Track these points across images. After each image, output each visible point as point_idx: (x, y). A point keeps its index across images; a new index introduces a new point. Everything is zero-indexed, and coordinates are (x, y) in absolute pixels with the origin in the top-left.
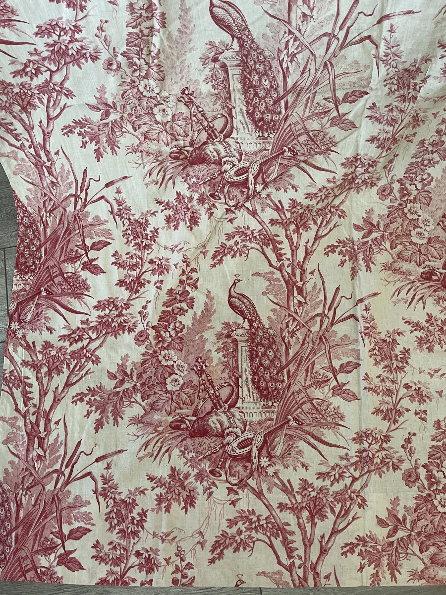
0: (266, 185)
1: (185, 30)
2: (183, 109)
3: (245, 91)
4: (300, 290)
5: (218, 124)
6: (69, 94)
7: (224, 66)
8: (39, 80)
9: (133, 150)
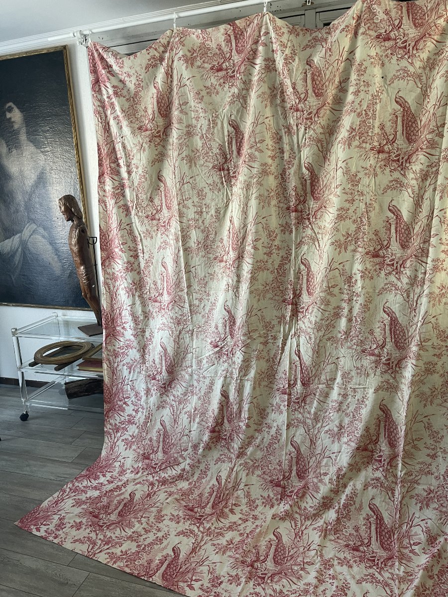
0: (160, 470)
1: (155, 424)
2: (149, 443)
3: (163, 442)
4: (150, 497)
5: (155, 449)
6: (127, 431)
7: (160, 434)
8: (123, 426)
9: (134, 450)
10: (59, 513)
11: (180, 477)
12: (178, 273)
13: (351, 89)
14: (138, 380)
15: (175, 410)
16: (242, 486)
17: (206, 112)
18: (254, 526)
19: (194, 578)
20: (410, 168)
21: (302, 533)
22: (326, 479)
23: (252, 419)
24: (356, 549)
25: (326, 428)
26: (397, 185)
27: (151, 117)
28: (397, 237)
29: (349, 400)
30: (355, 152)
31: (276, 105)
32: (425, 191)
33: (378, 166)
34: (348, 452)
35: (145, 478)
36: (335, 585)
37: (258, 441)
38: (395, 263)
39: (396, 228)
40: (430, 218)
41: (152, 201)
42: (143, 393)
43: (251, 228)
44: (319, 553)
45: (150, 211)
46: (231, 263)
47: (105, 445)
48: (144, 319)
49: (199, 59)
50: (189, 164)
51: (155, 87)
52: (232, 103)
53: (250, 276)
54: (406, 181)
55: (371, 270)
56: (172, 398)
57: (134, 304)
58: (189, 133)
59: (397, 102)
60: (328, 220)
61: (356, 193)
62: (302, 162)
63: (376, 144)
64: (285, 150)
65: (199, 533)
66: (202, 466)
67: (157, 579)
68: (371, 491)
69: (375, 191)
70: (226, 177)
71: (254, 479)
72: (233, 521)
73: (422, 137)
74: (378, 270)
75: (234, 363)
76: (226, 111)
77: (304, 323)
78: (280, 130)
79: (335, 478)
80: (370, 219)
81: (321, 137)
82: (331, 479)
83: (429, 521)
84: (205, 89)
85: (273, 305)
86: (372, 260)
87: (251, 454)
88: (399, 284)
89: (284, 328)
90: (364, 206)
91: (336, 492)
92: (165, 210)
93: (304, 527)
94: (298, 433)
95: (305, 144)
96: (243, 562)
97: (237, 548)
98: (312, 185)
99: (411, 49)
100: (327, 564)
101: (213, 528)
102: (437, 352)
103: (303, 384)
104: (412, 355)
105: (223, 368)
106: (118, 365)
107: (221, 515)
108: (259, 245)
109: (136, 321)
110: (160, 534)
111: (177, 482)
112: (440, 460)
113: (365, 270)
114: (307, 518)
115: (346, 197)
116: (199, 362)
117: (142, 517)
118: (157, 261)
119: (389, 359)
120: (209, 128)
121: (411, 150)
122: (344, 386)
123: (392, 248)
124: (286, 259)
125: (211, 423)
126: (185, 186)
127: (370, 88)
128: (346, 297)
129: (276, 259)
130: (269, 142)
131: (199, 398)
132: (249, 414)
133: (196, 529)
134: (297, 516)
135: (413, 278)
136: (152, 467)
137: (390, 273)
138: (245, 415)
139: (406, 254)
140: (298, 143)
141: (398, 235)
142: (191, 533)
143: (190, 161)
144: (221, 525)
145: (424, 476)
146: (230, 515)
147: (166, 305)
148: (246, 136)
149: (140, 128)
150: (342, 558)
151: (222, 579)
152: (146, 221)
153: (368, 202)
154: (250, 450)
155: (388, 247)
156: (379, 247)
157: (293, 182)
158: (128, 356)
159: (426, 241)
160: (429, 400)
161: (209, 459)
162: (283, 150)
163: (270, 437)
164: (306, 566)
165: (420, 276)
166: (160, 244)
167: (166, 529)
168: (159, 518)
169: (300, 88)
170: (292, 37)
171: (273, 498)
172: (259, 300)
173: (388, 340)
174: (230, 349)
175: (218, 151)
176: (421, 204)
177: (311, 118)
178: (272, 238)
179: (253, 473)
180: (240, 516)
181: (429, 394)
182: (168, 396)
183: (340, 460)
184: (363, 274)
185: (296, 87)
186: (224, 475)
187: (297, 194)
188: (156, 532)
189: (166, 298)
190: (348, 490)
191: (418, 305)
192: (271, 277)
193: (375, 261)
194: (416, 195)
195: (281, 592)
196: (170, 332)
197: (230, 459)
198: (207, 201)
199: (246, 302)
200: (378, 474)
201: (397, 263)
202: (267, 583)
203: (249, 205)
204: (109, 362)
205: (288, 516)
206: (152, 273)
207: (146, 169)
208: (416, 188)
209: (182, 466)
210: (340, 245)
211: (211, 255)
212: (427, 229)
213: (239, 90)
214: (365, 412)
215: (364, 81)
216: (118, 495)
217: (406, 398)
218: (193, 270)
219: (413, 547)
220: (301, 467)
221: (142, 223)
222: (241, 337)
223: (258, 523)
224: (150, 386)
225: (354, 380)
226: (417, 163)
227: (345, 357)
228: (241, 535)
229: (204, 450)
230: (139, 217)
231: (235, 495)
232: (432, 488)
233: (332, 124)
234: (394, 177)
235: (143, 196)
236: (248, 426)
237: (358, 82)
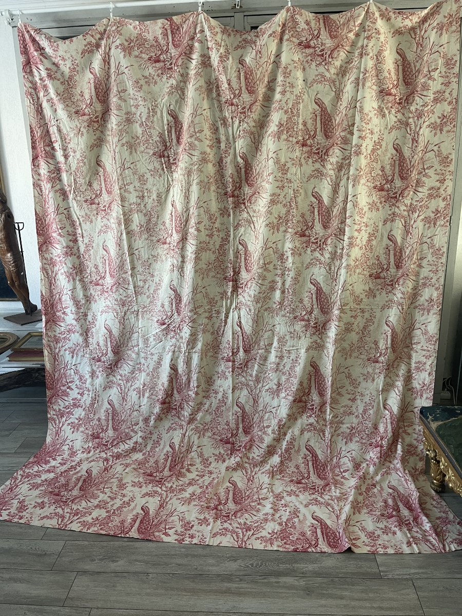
0: (112, 446)
1: (102, 404)
2: (97, 423)
4: (108, 471)
5: (105, 428)
6: (73, 415)
7: (109, 413)
8: (68, 410)
9: (82, 432)
10: (17, 497)
11: (134, 450)
12: (121, 256)
13: (278, 89)
14: (82, 364)
15: (123, 388)
16: (194, 448)
17: (145, 100)
18: (211, 479)
19: (167, 527)
20: (328, 160)
21: (253, 478)
22: (269, 431)
23: (201, 387)
24: (299, 482)
25: (267, 387)
26: (319, 174)
27: (88, 102)
28: (319, 218)
29: (285, 361)
30: (283, 145)
31: (212, 99)
32: (340, 180)
33: (302, 157)
34: (286, 405)
35: (98, 456)
36: (288, 511)
37: (206, 406)
39: (319, 211)
40: (345, 203)
41: (90, 186)
42: (87, 376)
43: (193, 211)
44: (270, 490)
45: (89, 195)
46: (176, 245)
47: (49, 432)
48: (86, 303)
49: (136, 48)
50: (129, 150)
51: (91, 72)
52: (170, 93)
53: (194, 256)
54: (325, 171)
55: (299, 248)
56: (119, 377)
57: (75, 288)
58: (129, 120)
59: (316, 103)
60: (262, 204)
61: (286, 181)
62: (237, 152)
63: (300, 138)
64: (221, 140)
65: (163, 492)
66: (155, 437)
67: (134, 534)
68: (307, 435)
69: (301, 179)
70: (167, 163)
71: (206, 441)
72: (191, 478)
73: (337, 134)
74: (305, 247)
75: (182, 338)
76: (164, 101)
77: (244, 297)
78: (217, 122)
79: (277, 428)
80: (297, 203)
81: (253, 129)
82: (273, 430)
83: (353, 452)
84: (143, 78)
85: (216, 282)
86: (299, 239)
87: (201, 419)
88: (322, 259)
89: (226, 303)
90: (292, 192)
91: (278, 440)
92: (105, 195)
93: (254, 473)
94: (242, 394)
95: (239, 135)
96: (208, 508)
97: (200, 498)
98: (246, 173)
99: (327, 57)
100: (278, 497)
101: (174, 486)
102: (353, 313)
103: (245, 351)
104: (334, 318)
105: (171, 344)
106: (59, 351)
107: (180, 475)
108: (202, 227)
109: (77, 305)
110: (126, 499)
111: (130, 455)
112: (359, 401)
113: (295, 248)
114: (255, 465)
115: (277, 184)
116: (146, 341)
117: (104, 488)
118: (98, 245)
119: (316, 323)
120: (149, 116)
121: (328, 145)
122: (280, 349)
123: (316, 228)
124: (225, 240)
125: (161, 395)
126: (126, 171)
127: (294, 90)
128: (279, 272)
129: (217, 240)
130: (207, 132)
131: (148, 374)
132: (198, 383)
133: (159, 490)
134: (247, 465)
135: (333, 253)
136: (104, 445)
137: (315, 250)
138: (194, 383)
139: (328, 233)
140: (233, 134)
141: (321, 217)
142: (156, 493)
143: (131, 148)
144: (181, 483)
145: (347, 417)
146: (188, 474)
147: (110, 288)
148: (185, 126)
149: (77, 112)
150: (289, 490)
151: (193, 523)
152: (85, 205)
153: (296, 188)
154: (200, 415)
155: (313, 228)
156: (305, 227)
157: (229, 170)
158: (70, 340)
159: (343, 222)
160: (349, 354)
161: (160, 429)
162: (219, 140)
163: (218, 401)
164: (261, 501)
165: (339, 251)
166: (100, 227)
167: (131, 494)
168: (122, 486)
169: (235, 85)
170: (225, 37)
171: (224, 454)
172: (203, 278)
173: (314, 307)
174: (177, 326)
175: (158, 138)
176: (338, 191)
177: (245, 113)
178: (213, 221)
179: (204, 435)
180: (197, 473)
181: (348, 349)
182: (114, 376)
183: (280, 412)
184: (293, 252)
185: (231, 84)
186: (177, 441)
187: (233, 181)
188: (121, 498)
189: (109, 281)
190: (288, 437)
191: (338, 276)
192: (213, 257)
193: (302, 240)
194: (334, 183)
195: (245, 523)
196: (115, 314)
197: (181, 427)
198: (149, 185)
199: (191, 280)
200: (312, 420)
201: (320, 241)
202: (232, 519)
203: (190, 190)
204: (50, 348)
205: (239, 466)
206: (92, 257)
207: (85, 154)
208: (334, 177)
209: (134, 439)
210: (273, 227)
211: (154, 238)
212: (344, 211)
213: (177, 82)
214: (299, 369)
215: (289, 83)
216: (75, 474)
217: (331, 354)
218: (136, 252)
219: (344, 474)
220: (247, 424)
221: (81, 207)
222: (189, 314)
223: (213, 476)
224: (95, 368)
225: (288, 343)
226: (333, 156)
227: (280, 324)
228: (201, 487)
229: (155, 421)
230: (77, 201)
231: (190, 457)
232: (354, 425)
233: (262, 119)
234: (315, 167)
235: (81, 181)
236: (197, 394)
237: (284, 83)
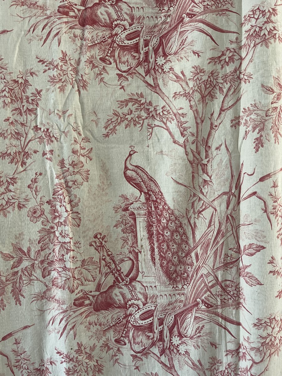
20: (166, 68)
26: (141, 113)
28: (152, 250)
32: (212, 128)
33: (84, 59)
38: (156, 323)
39: (149, 226)
40: (233, 201)
54: (162, 103)
55: (93, 348)
61: (31, 134)
69: (83, 128)
74: (112, 344)
80: (77, 205)
86: (93, 318)
90: (57, 171)
113: (77, 351)
121: (164, 23)
123: (144, 280)
135: (207, 366)
137: (145, 352)
139: (183, 298)
141: (156, 245)
155: (134, 279)
156: (110, 279)
159: (231, 263)
165: (226, 360)
176: (205, 162)
184: (71, 365)
193: (102, 320)
194: (191, 139)
201: (161, 322)
208: (190, 119)
212: (230, 229)
226: (182, 54)
234: (129, 90)
